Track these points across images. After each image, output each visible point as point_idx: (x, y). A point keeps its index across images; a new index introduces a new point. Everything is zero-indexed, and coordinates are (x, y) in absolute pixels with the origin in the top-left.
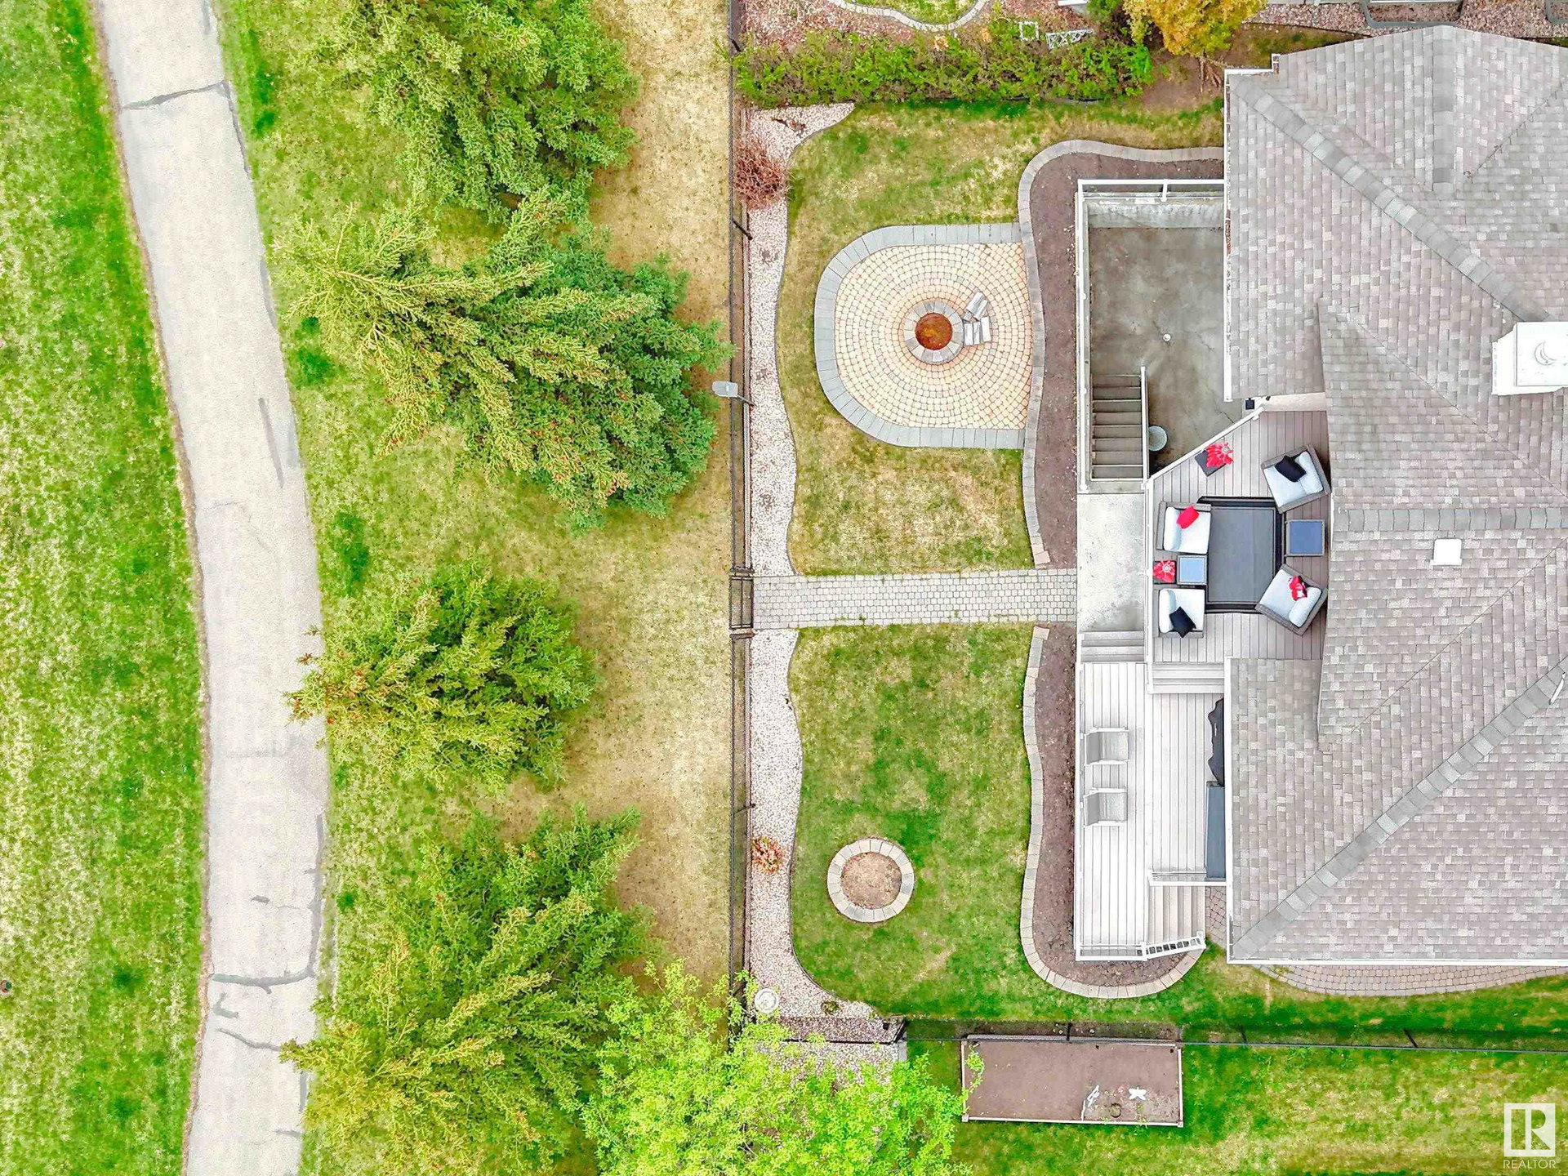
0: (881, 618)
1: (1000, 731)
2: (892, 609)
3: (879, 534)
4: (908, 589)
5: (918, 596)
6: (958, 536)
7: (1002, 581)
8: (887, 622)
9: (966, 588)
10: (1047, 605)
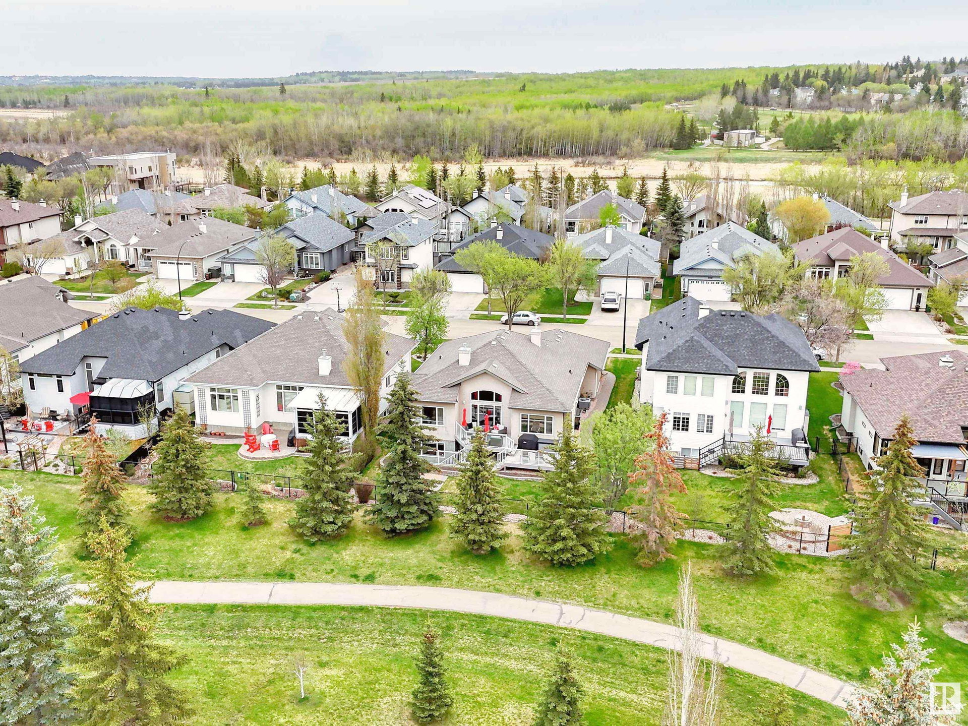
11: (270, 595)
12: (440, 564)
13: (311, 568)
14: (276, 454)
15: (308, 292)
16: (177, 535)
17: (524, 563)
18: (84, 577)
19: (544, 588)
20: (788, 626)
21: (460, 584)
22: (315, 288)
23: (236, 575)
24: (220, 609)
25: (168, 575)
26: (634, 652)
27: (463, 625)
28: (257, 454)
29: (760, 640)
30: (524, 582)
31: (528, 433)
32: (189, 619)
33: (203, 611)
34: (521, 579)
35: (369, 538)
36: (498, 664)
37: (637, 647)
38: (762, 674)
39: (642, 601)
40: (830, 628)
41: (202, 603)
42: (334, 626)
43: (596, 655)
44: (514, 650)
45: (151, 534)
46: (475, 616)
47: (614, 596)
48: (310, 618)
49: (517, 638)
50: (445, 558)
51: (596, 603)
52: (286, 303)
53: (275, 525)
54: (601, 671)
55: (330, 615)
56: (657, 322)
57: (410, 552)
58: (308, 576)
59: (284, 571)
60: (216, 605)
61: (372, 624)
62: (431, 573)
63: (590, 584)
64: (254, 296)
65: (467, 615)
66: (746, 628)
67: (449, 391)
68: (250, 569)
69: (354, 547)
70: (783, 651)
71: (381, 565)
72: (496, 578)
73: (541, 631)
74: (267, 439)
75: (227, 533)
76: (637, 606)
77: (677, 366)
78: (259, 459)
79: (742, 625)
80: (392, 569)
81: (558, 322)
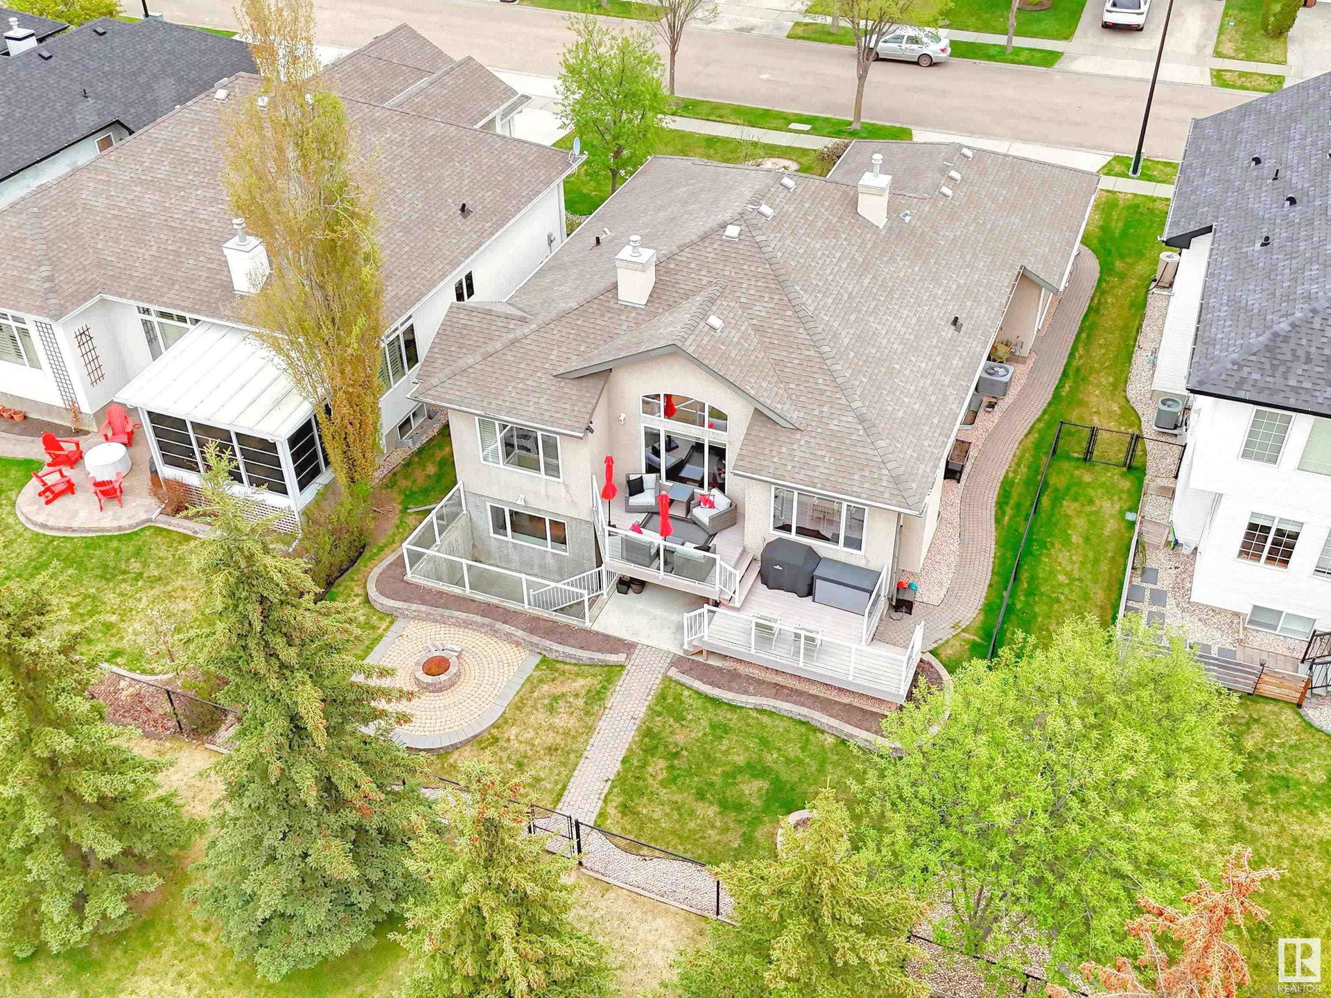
0: (614, 767)
1: (730, 720)
2: (610, 758)
3: (551, 750)
4: (601, 744)
5: (609, 739)
6: (580, 702)
7: (625, 685)
8: (619, 765)
9: (619, 707)
10: (655, 666)
14: (106, 519)
28: (58, 511)
31: (792, 536)
56: (1243, 156)
67: (571, 389)
77: (1296, 390)
81: (991, 58)
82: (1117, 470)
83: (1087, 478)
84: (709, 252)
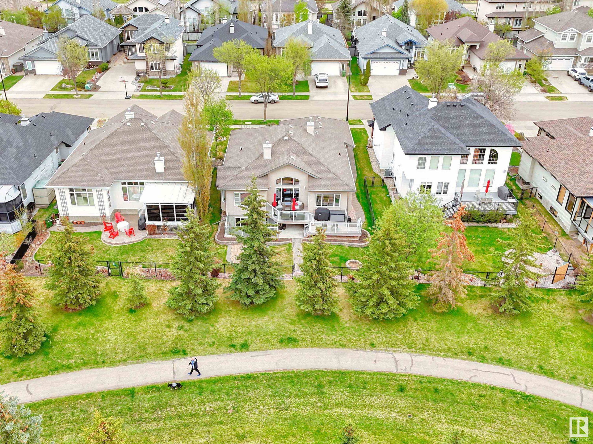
6: (286, 252)
7: (294, 247)
10: (299, 242)
11: (174, 372)
12: (293, 327)
13: (196, 343)
14: (133, 239)
15: (97, 81)
16: (80, 324)
17: (353, 319)
18: (15, 375)
19: (376, 340)
20: (553, 352)
21: (313, 344)
22: (100, 77)
23: (140, 357)
24: (138, 392)
25: (85, 364)
26: (460, 391)
27: (330, 382)
28: (118, 240)
29: (541, 367)
30: (359, 335)
31: (322, 207)
32: (117, 405)
33: (125, 395)
34: (356, 333)
35: (231, 309)
36: (370, 415)
37: (461, 385)
38: (554, 397)
39: (448, 343)
40: (583, 351)
41: (123, 387)
42: (234, 396)
43: (435, 396)
44: (375, 400)
45: (57, 326)
46: (335, 372)
47: (427, 340)
48: (213, 391)
49: (374, 388)
50: (295, 321)
51: (417, 348)
52: (83, 93)
53: (154, 304)
54: (444, 411)
55: (228, 386)
56: (389, 109)
57: (266, 318)
58: (197, 350)
59: (176, 348)
60: (134, 388)
61: (262, 391)
62: (288, 336)
63: (407, 332)
64: (56, 86)
65: (330, 372)
66: (528, 358)
67: (260, 180)
68: (150, 350)
69: (223, 319)
70: (560, 375)
71: (249, 333)
72: (338, 335)
73: (388, 380)
74: (123, 226)
75: (119, 317)
76: (446, 348)
78: (121, 244)
79: (523, 356)
80: (258, 336)
81: (290, 99)
82: (380, 187)
83: (374, 190)
84: (282, 143)
